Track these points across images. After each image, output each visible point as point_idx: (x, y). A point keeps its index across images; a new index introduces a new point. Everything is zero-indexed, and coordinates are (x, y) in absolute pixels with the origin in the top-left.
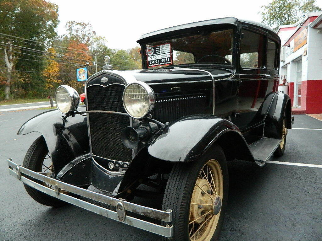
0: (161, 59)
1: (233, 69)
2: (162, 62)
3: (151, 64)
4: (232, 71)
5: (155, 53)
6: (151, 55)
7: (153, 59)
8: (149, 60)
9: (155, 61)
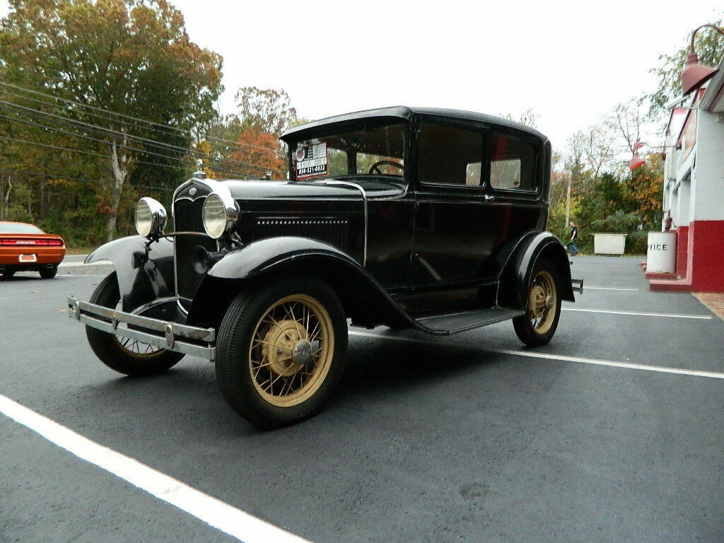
0: (315, 167)
1: (405, 184)
2: (315, 172)
3: (301, 175)
4: (403, 186)
5: (306, 157)
6: (301, 160)
7: (303, 167)
8: (298, 168)
9: (306, 169)
